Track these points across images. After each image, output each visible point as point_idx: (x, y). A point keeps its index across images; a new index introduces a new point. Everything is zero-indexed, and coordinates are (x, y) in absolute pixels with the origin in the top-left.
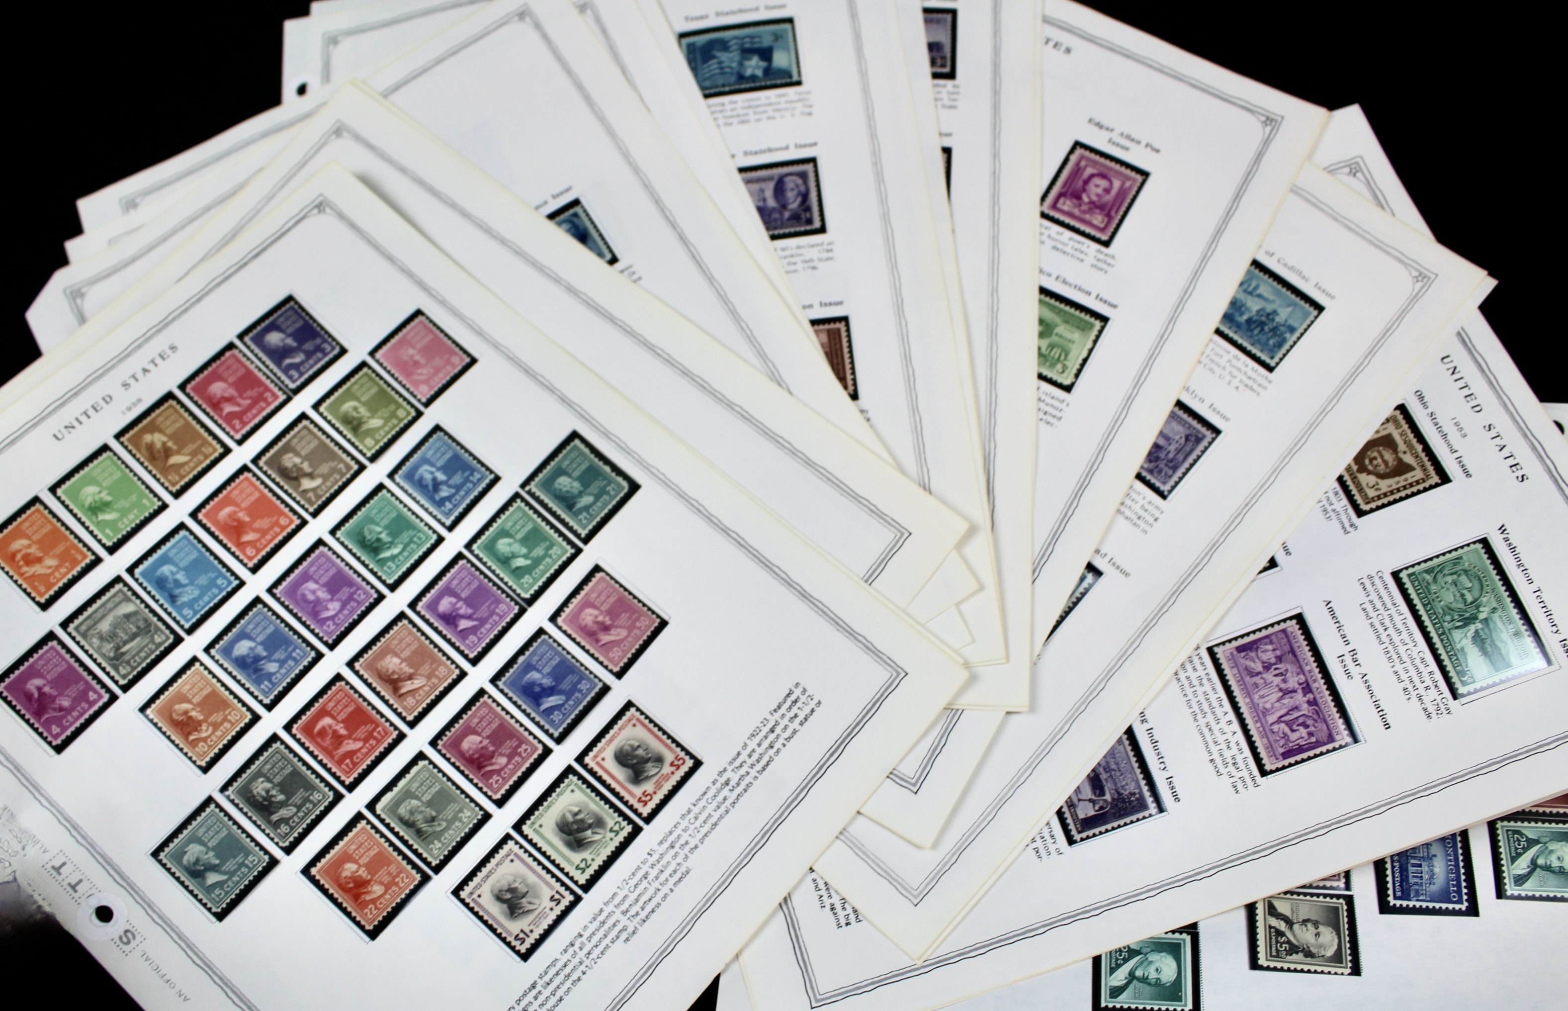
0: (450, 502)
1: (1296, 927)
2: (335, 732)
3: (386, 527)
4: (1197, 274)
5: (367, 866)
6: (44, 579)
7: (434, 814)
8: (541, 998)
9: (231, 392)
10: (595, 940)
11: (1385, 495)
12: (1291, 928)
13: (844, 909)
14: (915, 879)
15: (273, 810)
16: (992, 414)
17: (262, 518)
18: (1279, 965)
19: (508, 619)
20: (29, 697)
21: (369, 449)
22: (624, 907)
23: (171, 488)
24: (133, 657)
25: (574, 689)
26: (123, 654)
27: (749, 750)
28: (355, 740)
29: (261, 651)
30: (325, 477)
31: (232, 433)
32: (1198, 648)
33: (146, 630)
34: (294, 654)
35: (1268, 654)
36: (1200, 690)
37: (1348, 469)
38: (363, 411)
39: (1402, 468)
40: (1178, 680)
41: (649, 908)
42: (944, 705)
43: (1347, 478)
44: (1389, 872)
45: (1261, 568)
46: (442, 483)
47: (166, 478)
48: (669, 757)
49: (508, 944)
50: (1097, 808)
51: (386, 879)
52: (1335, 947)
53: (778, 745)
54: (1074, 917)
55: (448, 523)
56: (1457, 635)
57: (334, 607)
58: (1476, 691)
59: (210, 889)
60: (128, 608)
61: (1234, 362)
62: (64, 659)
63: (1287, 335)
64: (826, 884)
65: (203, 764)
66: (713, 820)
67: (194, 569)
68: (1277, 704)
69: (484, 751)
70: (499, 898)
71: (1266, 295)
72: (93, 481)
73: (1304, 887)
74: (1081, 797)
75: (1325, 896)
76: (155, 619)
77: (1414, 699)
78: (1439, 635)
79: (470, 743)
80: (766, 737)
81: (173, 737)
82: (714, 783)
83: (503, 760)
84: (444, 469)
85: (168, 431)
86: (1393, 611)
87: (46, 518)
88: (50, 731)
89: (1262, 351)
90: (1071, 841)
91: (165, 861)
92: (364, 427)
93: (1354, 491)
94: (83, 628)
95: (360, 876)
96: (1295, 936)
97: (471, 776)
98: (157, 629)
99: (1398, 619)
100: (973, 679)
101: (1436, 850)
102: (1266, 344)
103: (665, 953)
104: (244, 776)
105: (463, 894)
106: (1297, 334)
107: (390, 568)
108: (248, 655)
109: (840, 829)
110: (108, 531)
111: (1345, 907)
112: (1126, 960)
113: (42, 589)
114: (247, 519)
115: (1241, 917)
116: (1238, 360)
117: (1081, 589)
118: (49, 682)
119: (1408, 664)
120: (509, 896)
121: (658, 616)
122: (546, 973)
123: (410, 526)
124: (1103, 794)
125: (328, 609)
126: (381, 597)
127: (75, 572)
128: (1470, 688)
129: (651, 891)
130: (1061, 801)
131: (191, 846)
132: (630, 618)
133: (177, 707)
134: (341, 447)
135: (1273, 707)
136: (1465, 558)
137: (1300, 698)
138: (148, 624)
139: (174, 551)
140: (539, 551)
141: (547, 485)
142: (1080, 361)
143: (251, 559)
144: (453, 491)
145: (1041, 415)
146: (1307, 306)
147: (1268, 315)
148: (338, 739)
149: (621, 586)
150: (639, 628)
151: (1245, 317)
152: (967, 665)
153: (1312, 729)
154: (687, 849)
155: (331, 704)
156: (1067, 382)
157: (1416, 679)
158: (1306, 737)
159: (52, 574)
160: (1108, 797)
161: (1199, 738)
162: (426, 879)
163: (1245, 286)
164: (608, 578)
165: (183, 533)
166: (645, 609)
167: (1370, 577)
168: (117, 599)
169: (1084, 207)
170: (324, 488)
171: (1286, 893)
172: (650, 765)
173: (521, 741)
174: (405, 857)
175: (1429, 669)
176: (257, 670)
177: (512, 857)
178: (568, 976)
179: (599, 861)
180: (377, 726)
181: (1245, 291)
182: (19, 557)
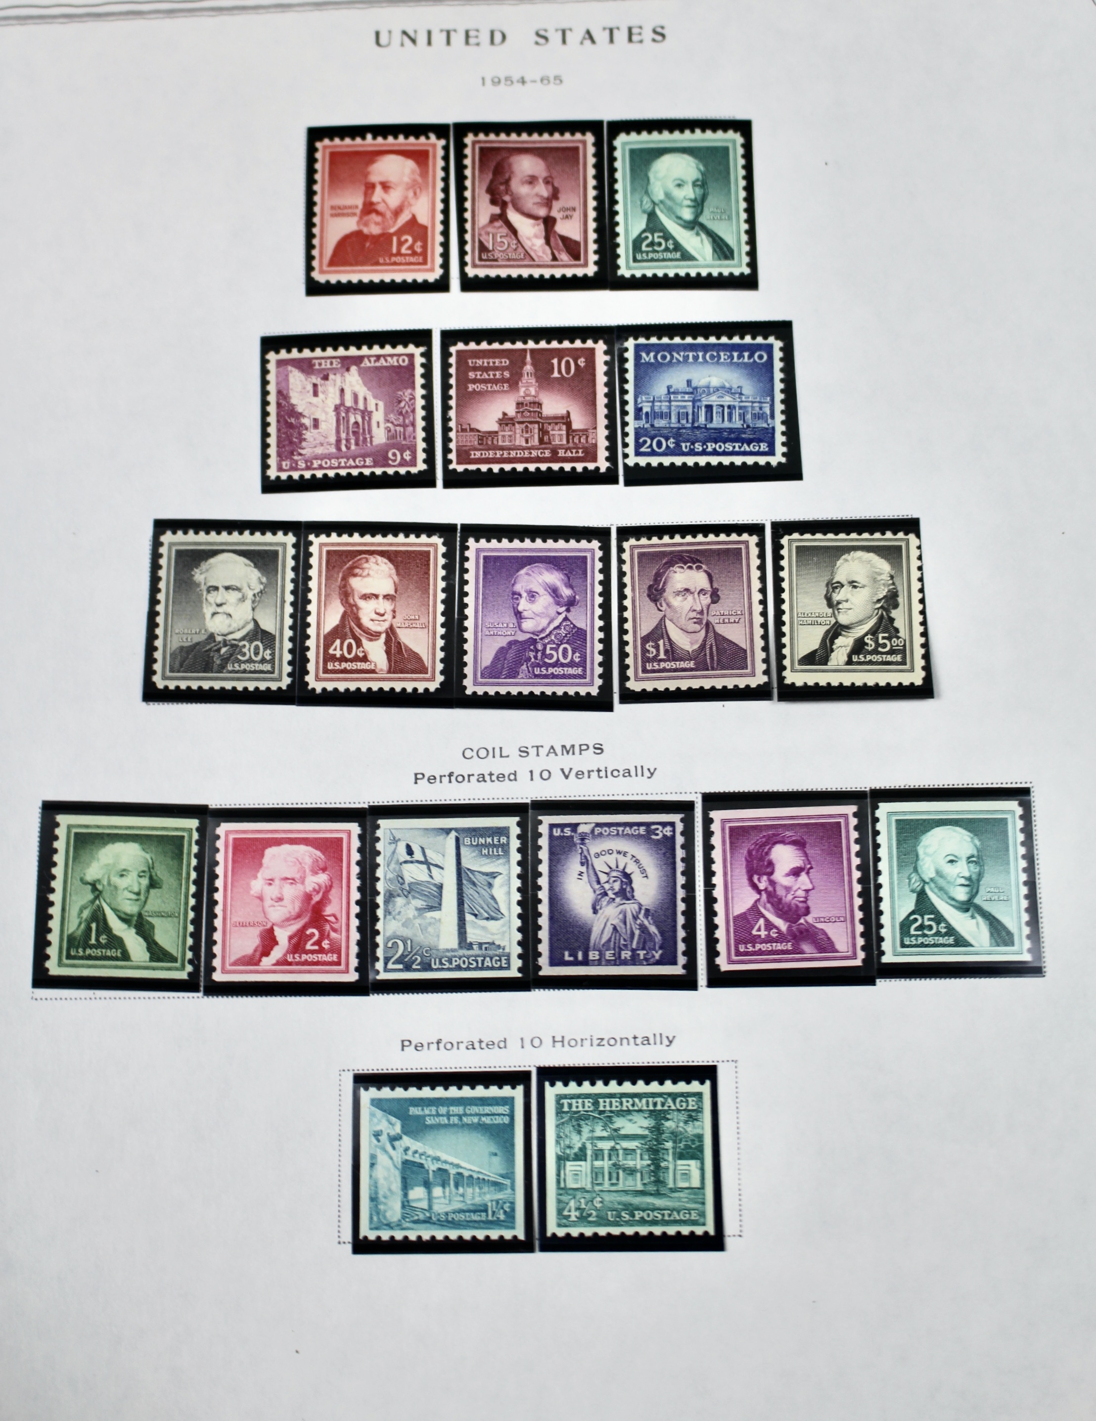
1: (843, 619)
12: (847, 628)
18: (919, 652)
52: (872, 556)
75: (777, 569)
96: (861, 622)
111: (796, 536)
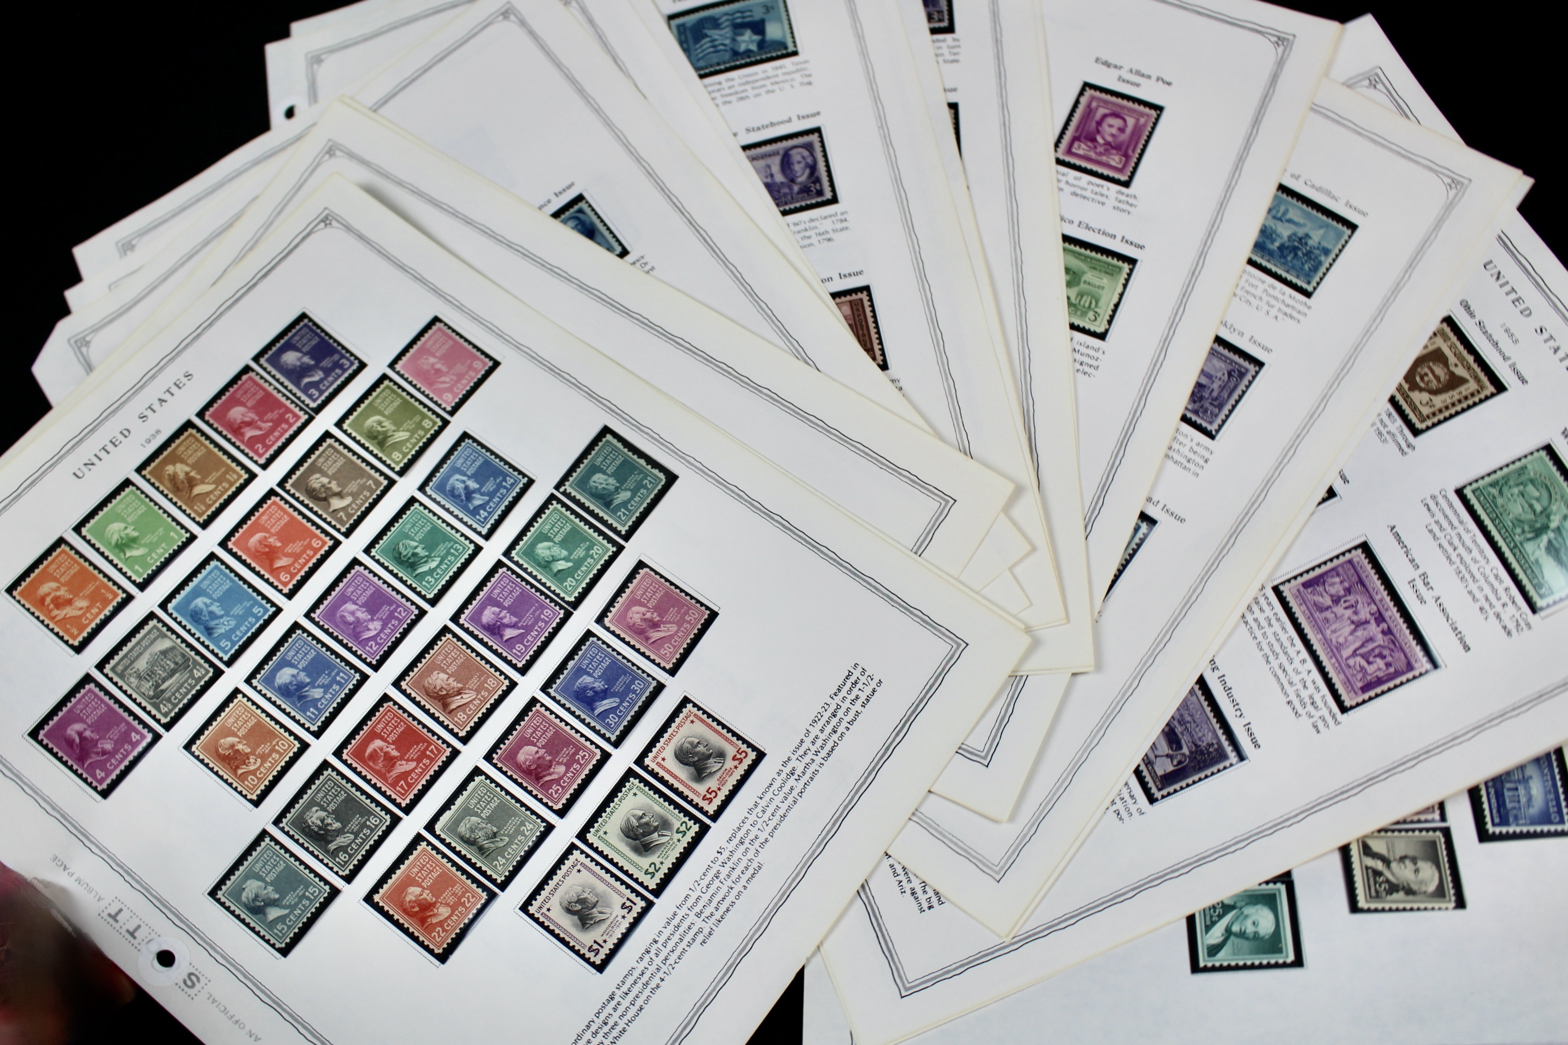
0: (485, 510)
1: (1394, 865)
2: (386, 753)
3: (421, 542)
4: (1222, 206)
5: (431, 888)
6: (76, 621)
7: (495, 829)
8: (621, 1009)
9: (252, 416)
10: (671, 944)
11: (1440, 411)
12: (1388, 867)
13: (925, 892)
14: (995, 854)
15: (330, 838)
16: (1027, 370)
17: (294, 543)
18: (1380, 906)
19: (554, 625)
20: (70, 743)
21: (397, 463)
22: (697, 909)
23: (197, 519)
24: (174, 694)
25: (628, 690)
26: (163, 691)
27: (812, 736)
28: (408, 760)
29: (304, 677)
30: (355, 496)
31: (256, 458)
32: (1263, 588)
33: (184, 665)
34: (338, 678)
35: (1336, 586)
36: (1270, 631)
37: (1400, 389)
38: (388, 425)
39: (1455, 382)
40: (1246, 623)
41: (723, 908)
42: (1008, 671)
43: (1399, 397)
44: (1484, 799)
45: (1319, 499)
46: (474, 491)
47: (192, 508)
48: (731, 751)
49: (582, 957)
50: (1175, 763)
51: (452, 900)
52: (1436, 882)
53: (841, 729)
54: (1162, 878)
55: (484, 531)
56: (1529, 547)
57: (375, 627)
58: (1555, 603)
59: (272, 925)
60: (165, 644)
61: (1270, 291)
62: (102, 701)
63: (1323, 258)
64: (904, 868)
65: (254, 797)
66: (781, 812)
67: (227, 599)
68: (1351, 638)
69: (540, 761)
70: (569, 911)
71: (1296, 219)
72: (119, 518)
73: (1398, 823)
74: (1157, 753)
75: (1421, 830)
76: (193, 653)
77: (1492, 618)
78: (1511, 550)
79: (526, 754)
80: (828, 722)
81: (221, 773)
82: (779, 774)
83: (561, 769)
84: (475, 477)
85: (190, 461)
86: (1460, 529)
87: (72, 558)
88: (94, 777)
89: (1298, 277)
90: (1152, 800)
91: (223, 899)
92: (390, 441)
93: (1408, 410)
94: (120, 668)
95: (425, 899)
96: (1393, 874)
97: (530, 788)
98: (196, 663)
99: (1467, 538)
100: (1036, 644)
101: (1531, 771)
102: (1302, 269)
103: (743, 952)
104: (297, 806)
105: (532, 910)
106: (1333, 256)
107: (428, 582)
108: (291, 683)
109: (912, 810)
110: (137, 567)
111: (1443, 840)
112: (1220, 917)
113: (76, 632)
114: (279, 544)
115: (1336, 860)
116: (1274, 288)
117: (1137, 540)
118: (89, 726)
119: (1482, 582)
120: (579, 907)
121: (708, 608)
122: (623, 983)
123: (446, 538)
124: (1180, 747)
125: (369, 630)
126: (422, 613)
127: (107, 612)
128: (1549, 600)
129: (724, 889)
130: (1137, 760)
131: (249, 882)
132: (678, 612)
133: (222, 741)
134: (368, 463)
135: (1346, 640)
136: (1529, 467)
137: (1374, 629)
138: (186, 659)
139: (206, 582)
140: (580, 552)
141: (582, 484)
142: (1112, 307)
143: (285, 584)
144: (487, 498)
145: (1078, 366)
146: (1340, 226)
147: (1300, 239)
148: (391, 761)
149: (667, 580)
150: (688, 622)
151: (1277, 244)
152: (1028, 630)
153: (1389, 659)
154: (757, 844)
155: (380, 726)
156: (1100, 330)
157: (1492, 597)
158: (1384, 668)
159: (84, 614)
160: (1185, 750)
161: (1273, 680)
162: (492, 896)
163: (1274, 212)
164: (653, 573)
165: (214, 563)
166: (693, 601)
167: (1433, 497)
168: (152, 636)
169: (1100, 149)
170: (354, 506)
171: (1379, 831)
172: (711, 760)
173: (578, 748)
174: (469, 876)
175: (1505, 585)
176: (301, 698)
177: (579, 867)
178: (646, 984)
179: (668, 864)
180: (430, 744)
181: (1274, 217)
182: (48, 600)
